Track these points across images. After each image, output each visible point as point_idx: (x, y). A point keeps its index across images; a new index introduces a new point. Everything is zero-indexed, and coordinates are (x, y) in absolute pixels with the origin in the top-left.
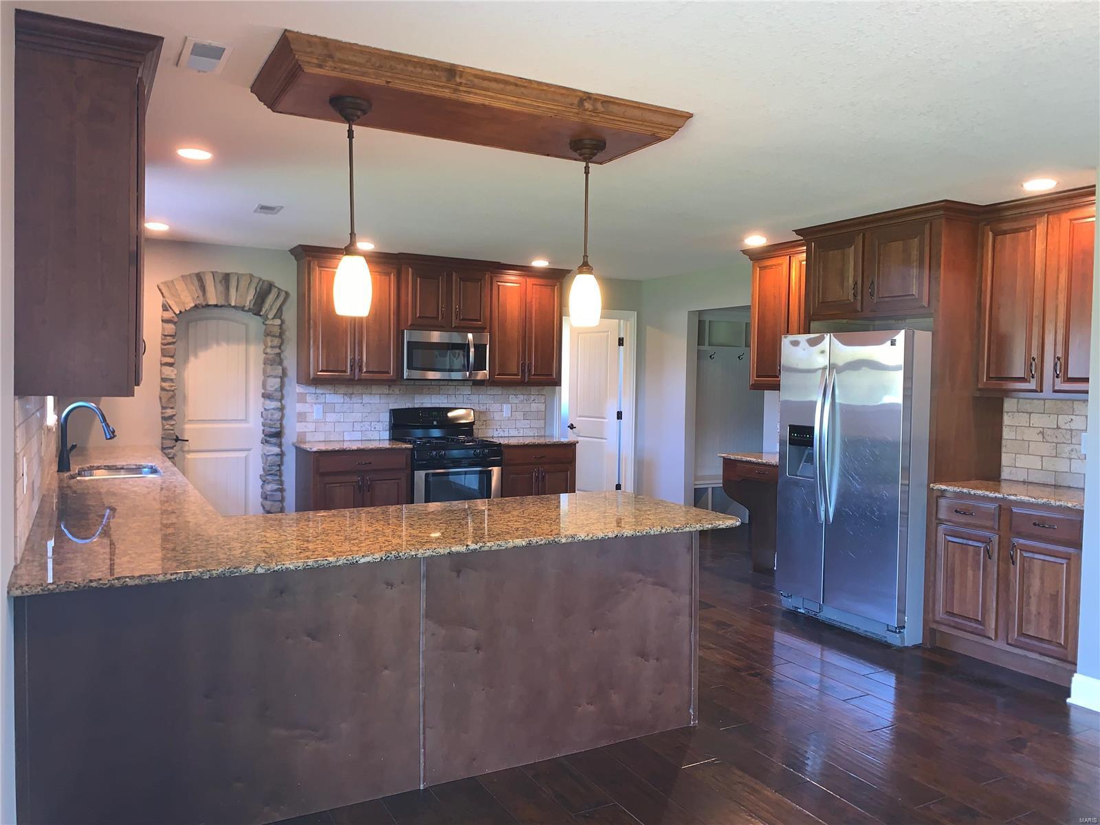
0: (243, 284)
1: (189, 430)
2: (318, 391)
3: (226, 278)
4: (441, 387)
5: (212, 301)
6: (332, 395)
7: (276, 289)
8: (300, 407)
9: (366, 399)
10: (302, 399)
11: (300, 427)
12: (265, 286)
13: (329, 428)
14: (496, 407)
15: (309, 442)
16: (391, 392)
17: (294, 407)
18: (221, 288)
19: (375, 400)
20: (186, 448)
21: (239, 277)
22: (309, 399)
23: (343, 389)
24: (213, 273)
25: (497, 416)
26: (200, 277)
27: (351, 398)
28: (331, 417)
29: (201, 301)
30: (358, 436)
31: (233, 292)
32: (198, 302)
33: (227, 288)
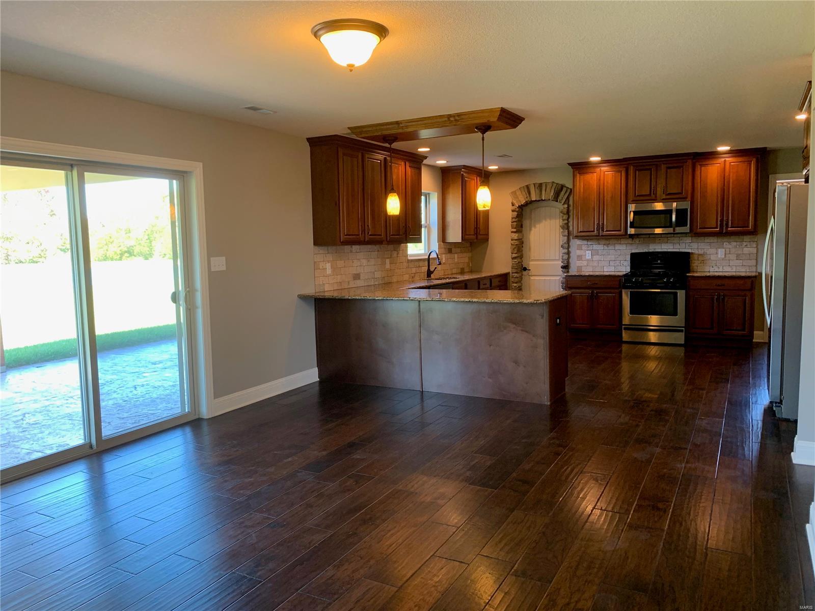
0: (549, 187)
1: (532, 265)
2: (589, 243)
3: (541, 185)
4: (669, 238)
5: (534, 199)
6: (597, 245)
7: (566, 188)
8: (579, 252)
9: (618, 247)
10: (580, 247)
11: (579, 263)
12: (560, 187)
13: (595, 264)
14: (713, 251)
15: (584, 271)
16: (633, 242)
17: (575, 252)
18: (538, 191)
19: (623, 247)
20: (530, 274)
21: (546, 184)
22: (584, 248)
23: (604, 242)
24: (534, 184)
25: (713, 257)
26: (528, 187)
27: (608, 247)
28: (596, 258)
29: (528, 199)
30: (612, 269)
31: (543, 192)
32: (527, 200)
33: (541, 191)
